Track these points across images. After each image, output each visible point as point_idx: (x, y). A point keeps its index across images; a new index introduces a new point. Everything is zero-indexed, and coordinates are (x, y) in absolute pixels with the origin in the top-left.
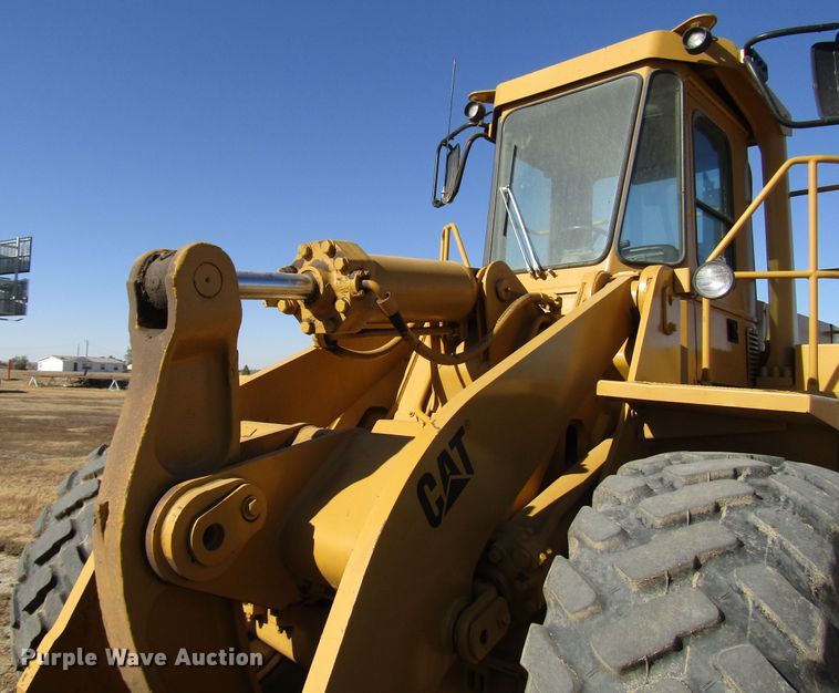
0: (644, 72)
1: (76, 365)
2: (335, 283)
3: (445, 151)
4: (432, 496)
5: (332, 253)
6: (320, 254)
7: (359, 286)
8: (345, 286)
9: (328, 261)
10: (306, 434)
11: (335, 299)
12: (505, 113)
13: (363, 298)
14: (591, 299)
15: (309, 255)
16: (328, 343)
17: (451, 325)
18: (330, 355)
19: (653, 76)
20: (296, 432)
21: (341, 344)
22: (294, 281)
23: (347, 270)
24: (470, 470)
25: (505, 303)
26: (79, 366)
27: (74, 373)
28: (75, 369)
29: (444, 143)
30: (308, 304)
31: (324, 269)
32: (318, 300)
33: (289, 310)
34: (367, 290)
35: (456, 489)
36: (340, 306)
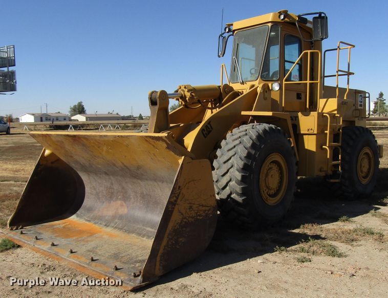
0: (270, 25)
1: (41, 118)
2: (186, 94)
3: (221, 38)
4: (205, 133)
5: (185, 88)
6: (183, 88)
7: (191, 95)
8: (188, 95)
9: (184, 89)
10: (182, 125)
11: (186, 97)
12: (236, 32)
13: (192, 97)
14: (248, 91)
15: (180, 88)
16: (186, 106)
17: (215, 100)
18: (186, 108)
19: (272, 26)
20: (180, 125)
21: (188, 106)
22: (177, 94)
23: (188, 91)
24: (212, 129)
25: (227, 94)
26: (44, 119)
27: (42, 123)
28: (42, 121)
29: (221, 35)
30: (181, 98)
31: (184, 91)
32: (183, 98)
33: (177, 100)
34: (192, 95)
35: (210, 132)
36: (187, 99)
